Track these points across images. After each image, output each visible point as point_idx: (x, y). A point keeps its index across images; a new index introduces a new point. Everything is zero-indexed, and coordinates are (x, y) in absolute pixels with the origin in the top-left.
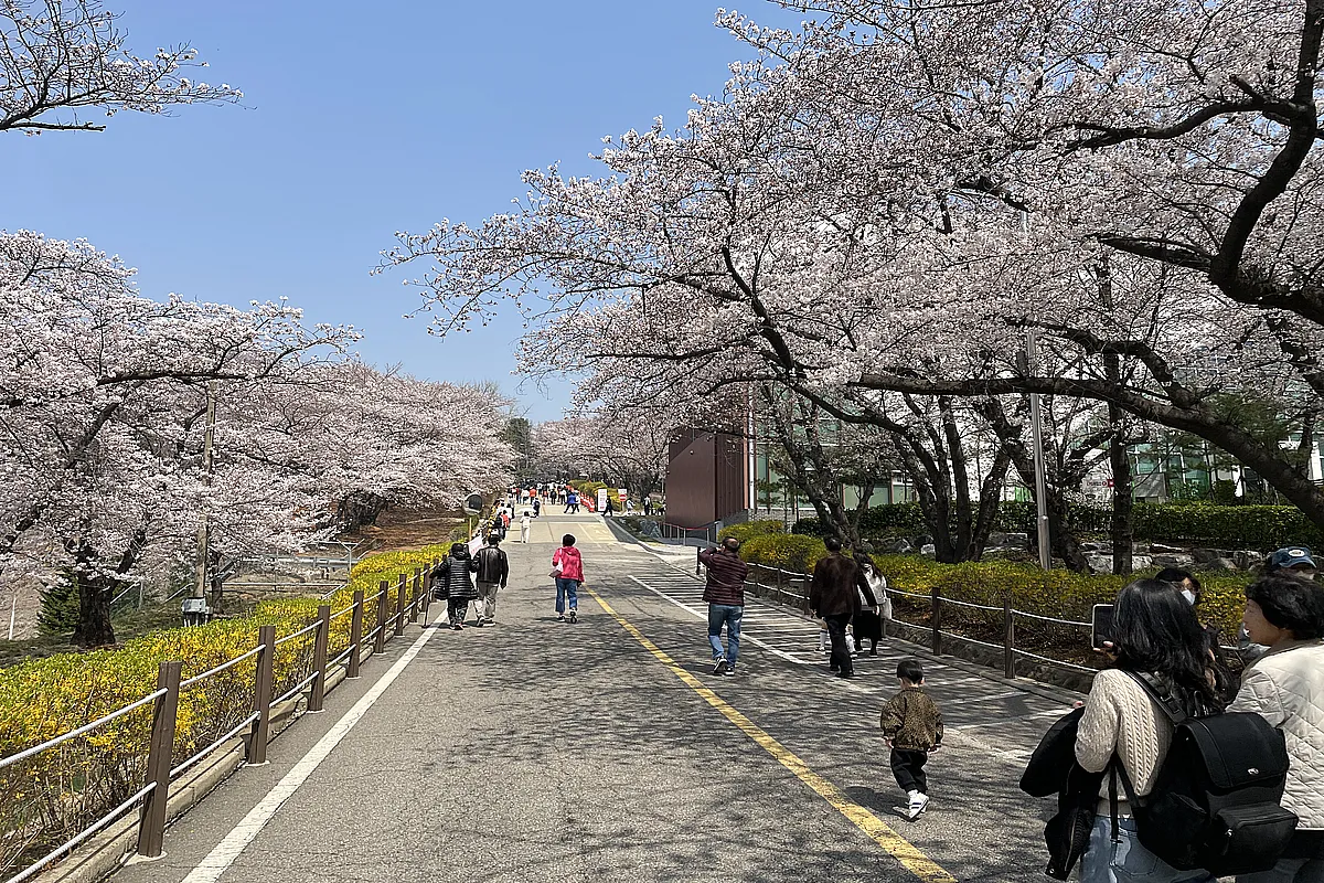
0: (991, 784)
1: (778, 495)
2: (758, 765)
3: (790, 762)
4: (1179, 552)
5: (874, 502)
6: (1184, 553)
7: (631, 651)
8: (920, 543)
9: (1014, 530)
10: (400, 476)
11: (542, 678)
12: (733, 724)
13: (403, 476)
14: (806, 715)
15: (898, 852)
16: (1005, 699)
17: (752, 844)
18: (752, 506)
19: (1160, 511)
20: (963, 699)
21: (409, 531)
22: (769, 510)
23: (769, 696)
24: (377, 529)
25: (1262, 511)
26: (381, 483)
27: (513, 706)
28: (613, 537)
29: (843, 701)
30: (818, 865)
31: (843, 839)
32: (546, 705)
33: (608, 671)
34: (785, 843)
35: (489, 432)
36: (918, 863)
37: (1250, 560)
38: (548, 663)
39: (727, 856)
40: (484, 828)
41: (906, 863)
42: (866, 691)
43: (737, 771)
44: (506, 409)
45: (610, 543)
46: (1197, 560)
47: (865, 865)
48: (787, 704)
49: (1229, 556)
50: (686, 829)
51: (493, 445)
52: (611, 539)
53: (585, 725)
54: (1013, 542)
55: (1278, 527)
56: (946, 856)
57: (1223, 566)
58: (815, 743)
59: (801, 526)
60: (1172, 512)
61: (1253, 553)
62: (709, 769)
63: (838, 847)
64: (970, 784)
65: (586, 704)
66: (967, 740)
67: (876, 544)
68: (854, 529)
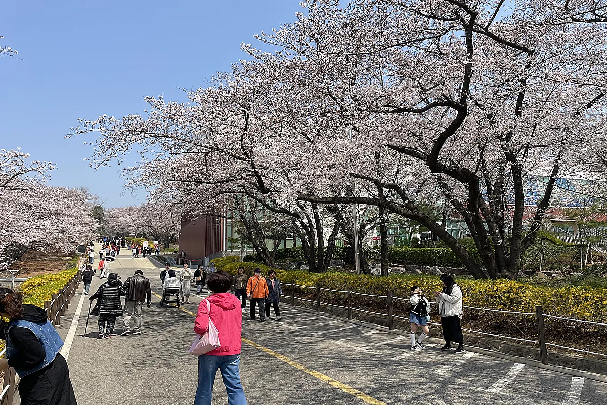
0: (360, 360)
1: (238, 244)
2: (269, 361)
3: (281, 358)
4: (400, 267)
5: (281, 247)
6: (403, 267)
7: (186, 318)
8: (299, 265)
9: (338, 258)
10: (39, 235)
11: (150, 332)
12: (250, 345)
13: (41, 235)
14: (278, 339)
15: (339, 387)
16: (351, 328)
17: (282, 390)
18: (224, 250)
19: (394, 250)
20: (336, 329)
21: (40, 264)
22: (232, 251)
23: (258, 333)
24: (22, 263)
25: (431, 250)
26: (28, 239)
27: (144, 344)
28: (152, 265)
29: (289, 333)
30: (312, 394)
31: (316, 384)
32: (159, 343)
33: (180, 327)
34: (295, 388)
35: (86, 213)
36: (349, 390)
37: (427, 270)
38: (148, 325)
39: (275, 395)
40: (163, 395)
41: (344, 390)
42: (297, 328)
43: (261, 363)
44: (92, 201)
45: (153, 268)
46: (407, 270)
47: (329, 393)
48: (268, 336)
49: (419, 268)
50: (252, 387)
51: (88, 220)
52: (152, 266)
53: (183, 350)
54: (337, 264)
55: (436, 256)
56: (357, 386)
57: (417, 272)
58: (289, 350)
59: (248, 258)
60: (398, 251)
61: (428, 267)
62: (249, 364)
63: (316, 387)
64: (354, 360)
65: (178, 341)
66: (345, 344)
67: (281, 265)
68: (272, 259)
